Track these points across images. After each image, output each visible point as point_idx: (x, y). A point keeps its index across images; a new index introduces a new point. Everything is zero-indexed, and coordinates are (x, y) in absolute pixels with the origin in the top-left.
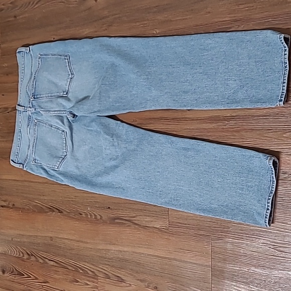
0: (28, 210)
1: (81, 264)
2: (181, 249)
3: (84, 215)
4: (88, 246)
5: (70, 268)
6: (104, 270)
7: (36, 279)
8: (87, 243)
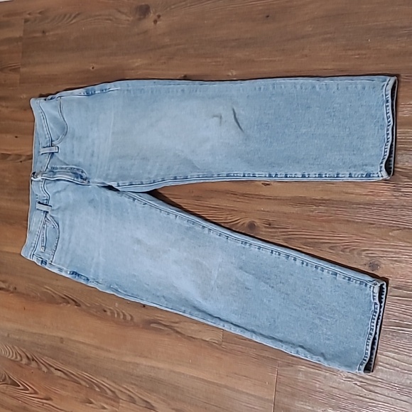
0: (34, 297)
1: (98, 380)
2: (236, 374)
3: (109, 313)
4: (110, 355)
5: (83, 383)
6: (129, 391)
7: (36, 393)
8: (110, 351)
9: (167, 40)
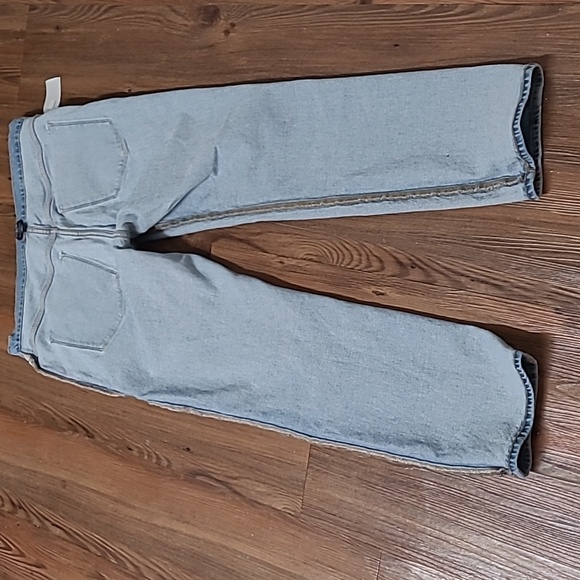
0: (26, 417)
1: (116, 547)
2: (317, 561)
3: (135, 453)
4: (137, 515)
5: (93, 549)
6: (160, 568)
7: (22, 555)
8: (135, 508)
9: (243, 61)
